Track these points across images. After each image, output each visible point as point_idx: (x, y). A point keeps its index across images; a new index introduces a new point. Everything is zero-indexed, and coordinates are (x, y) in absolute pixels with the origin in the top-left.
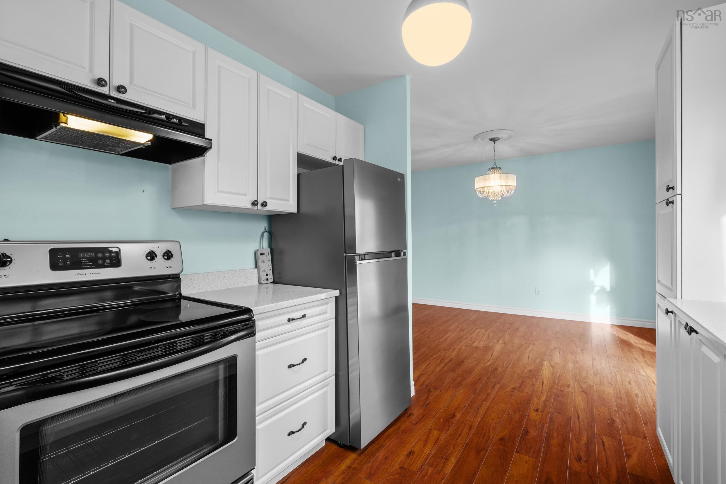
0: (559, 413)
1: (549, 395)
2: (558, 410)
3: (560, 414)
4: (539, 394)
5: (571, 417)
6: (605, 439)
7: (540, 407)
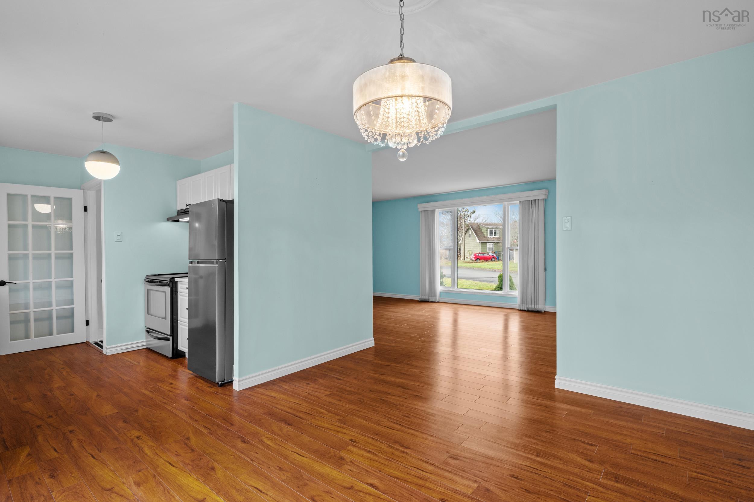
0: (116, 448)
1: (145, 456)
2: (119, 450)
3: (114, 449)
4: (157, 451)
5: (101, 452)
6: (56, 455)
7: (139, 442)
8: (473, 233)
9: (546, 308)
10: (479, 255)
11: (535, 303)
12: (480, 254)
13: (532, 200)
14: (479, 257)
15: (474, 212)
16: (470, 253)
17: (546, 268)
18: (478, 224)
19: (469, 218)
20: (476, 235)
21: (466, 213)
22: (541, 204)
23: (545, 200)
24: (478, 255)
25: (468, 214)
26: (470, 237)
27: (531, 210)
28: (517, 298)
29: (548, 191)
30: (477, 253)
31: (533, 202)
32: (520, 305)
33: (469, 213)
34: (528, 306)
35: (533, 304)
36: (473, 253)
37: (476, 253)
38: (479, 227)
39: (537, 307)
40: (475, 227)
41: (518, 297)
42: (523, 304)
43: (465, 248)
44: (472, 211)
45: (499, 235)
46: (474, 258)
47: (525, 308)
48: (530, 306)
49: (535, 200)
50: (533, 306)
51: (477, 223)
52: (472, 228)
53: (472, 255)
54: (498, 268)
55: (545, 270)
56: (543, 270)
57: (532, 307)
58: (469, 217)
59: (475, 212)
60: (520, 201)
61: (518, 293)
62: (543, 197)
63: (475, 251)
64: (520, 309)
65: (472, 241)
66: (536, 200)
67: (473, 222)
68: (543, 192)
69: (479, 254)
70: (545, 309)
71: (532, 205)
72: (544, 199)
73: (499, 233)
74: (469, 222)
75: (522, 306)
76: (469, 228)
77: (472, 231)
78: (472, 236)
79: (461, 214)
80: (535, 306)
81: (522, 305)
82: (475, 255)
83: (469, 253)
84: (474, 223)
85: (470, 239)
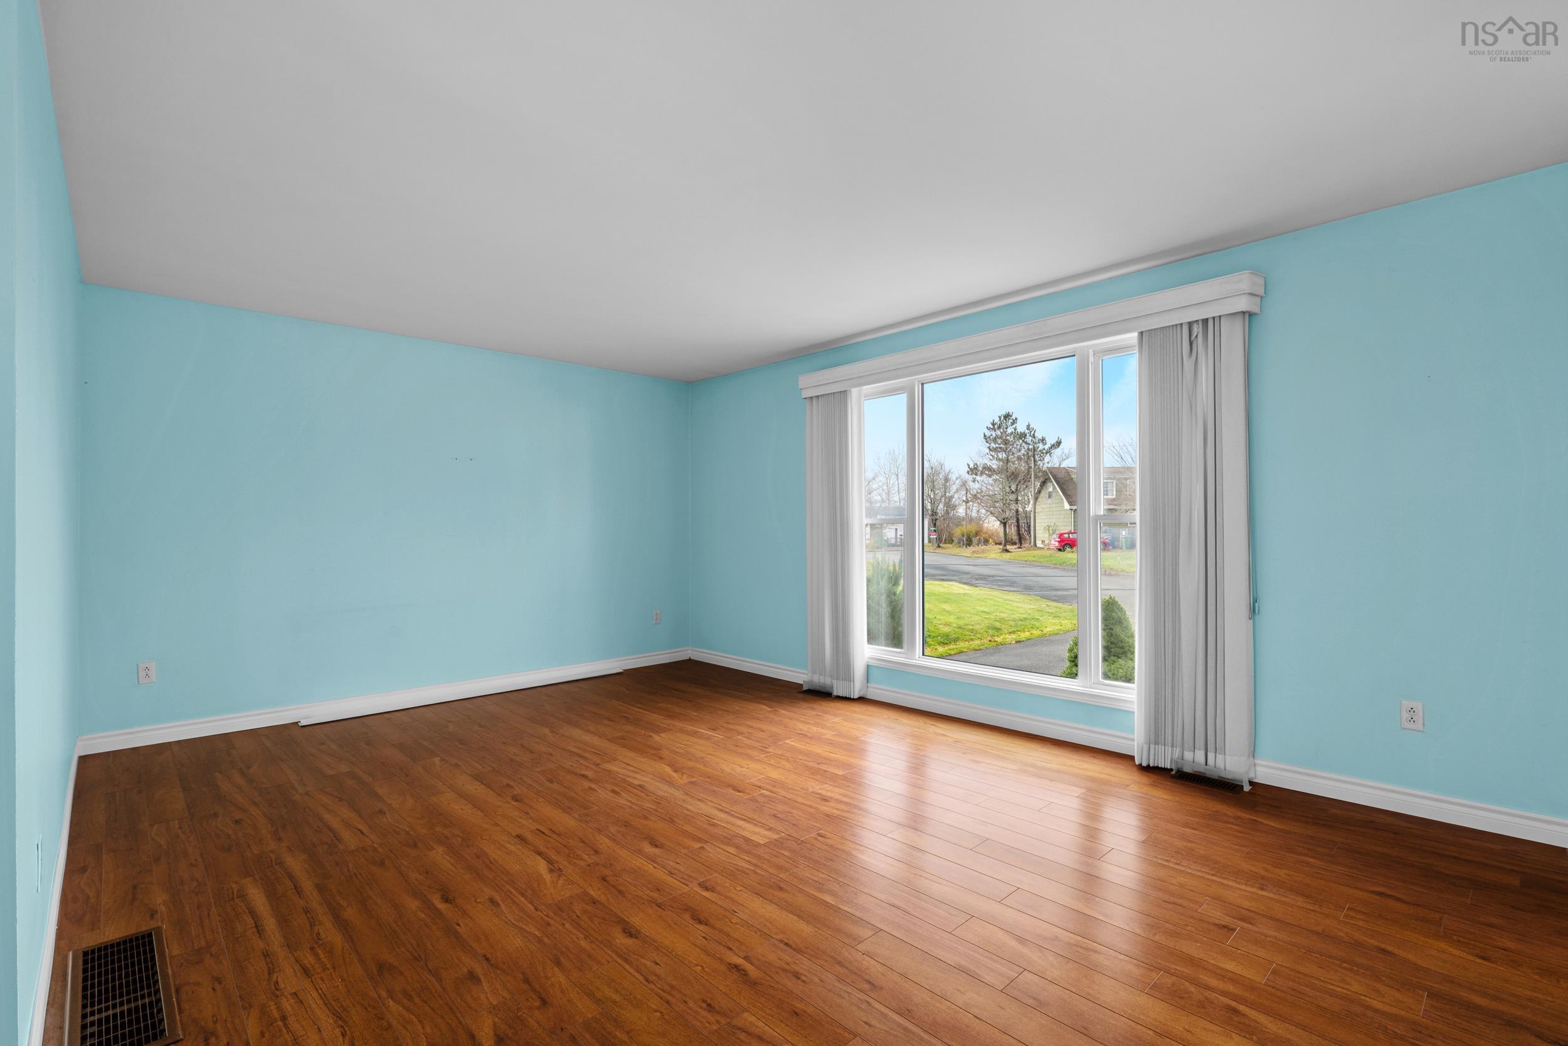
8: (1056, 488)
9: (1259, 769)
10: (1069, 537)
11: (1211, 746)
12: (1072, 533)
13: (1190, 324)
14: (1068, 541)
15: (1059, 443)
16: (1051, 532)
17: (1255, 601)
18: (1067, 471)
19: (1047, 458)
20: (1063, 493)
21: (1041, 446)
22: (1232, 337)
23: (1248, 316)
24: (1066, 536)
25: (1044, 449)
26: (1049, 497)
27: (1188, 364)
28: (1134, 712)
29: (1261, 281)
30: (1066, 532)
31: (1196, 329)
32: (1146, 747)
33: (1047, 447)
34: (1177, 752)
35: (1203, 747)
36: (1057, 532)
37: (1062, 532)
38: (1070, 475)
39: (1220, 763)
40: (1060, 475)
41: (1135, 708)
42: (1156, 743)
43: (1037, 521)
44: (1053, 441)
45: (1115, 493)
46: (1059, 542)
47: (1164, 760)
48: (1188, 755)
49: (1205, 321)
50: (1200, 756)
51: (1064, 468)
52: (1054, 477)
53: (1055, 536)
54: (1112, 567)
55: (1253, 611)
56: (1244, 611)
57: (1194, 759)
58: (1048, 454)
59: (1062, 444)
60: (1142, 333)
61: (1135, 692)
62: (1243, 304)
63: (1062, 528)
64: (1144, 764)
65: (1054, 505)
66: (1210, 323)
67: (1057, 465)
68: (1243, 282)
69: (1070, 535)
70: (1251, 775)
71: (1191, 344)
72: (1243, 313)
73: (1114, 488)
74: (1049, 466)
75: (1152, 752)
76: (1046, 479)
77: (1053, 485)
78: (1054, 494)
79: (1028, 449)
80: (1211, 756)
81: (1152, 746)
82: (1061, 535)
83: (1049, 531)
84: (1059, 468)
85: (1049, 501)
